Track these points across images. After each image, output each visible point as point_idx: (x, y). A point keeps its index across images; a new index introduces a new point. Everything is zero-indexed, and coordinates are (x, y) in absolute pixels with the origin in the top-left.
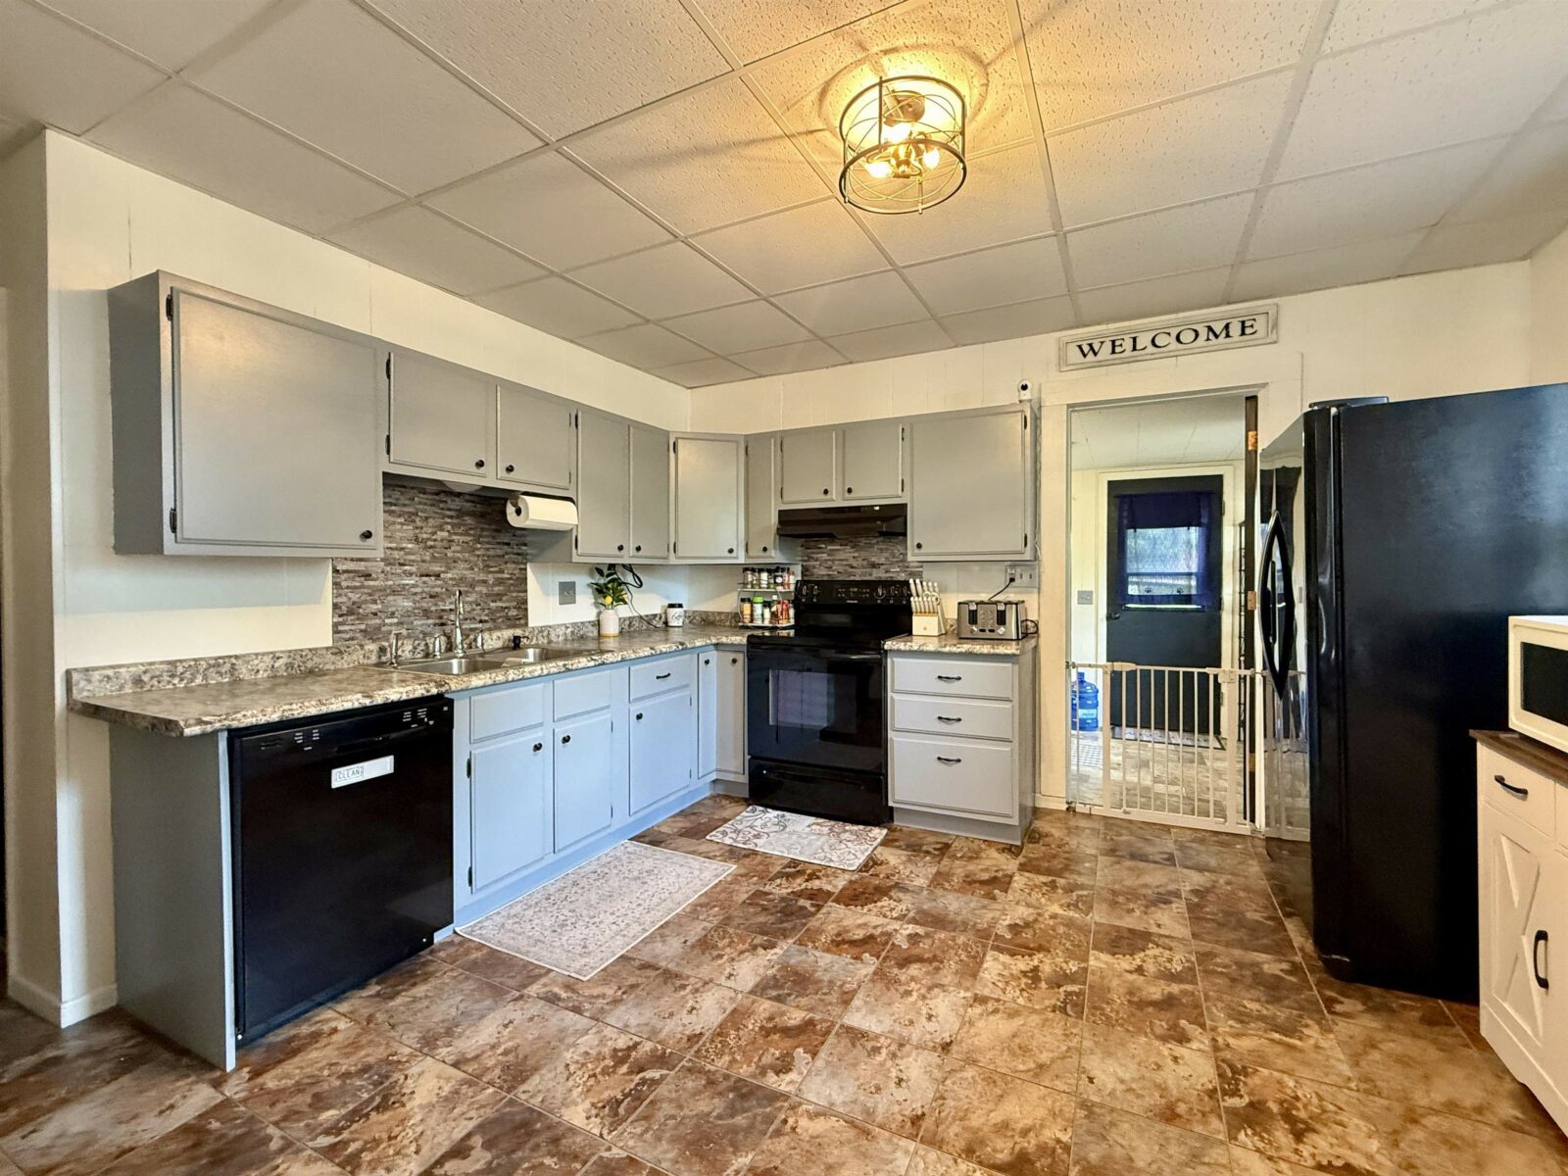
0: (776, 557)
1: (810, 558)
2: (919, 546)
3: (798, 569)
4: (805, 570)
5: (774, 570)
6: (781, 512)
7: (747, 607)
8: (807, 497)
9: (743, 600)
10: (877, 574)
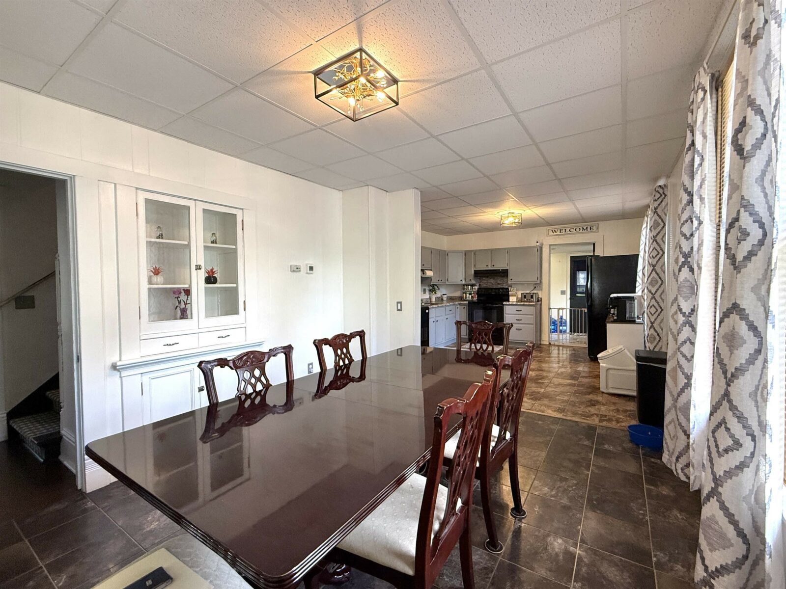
0: (473, 282)
1: (481, 282)
2: (511, 279)
3: (478, 285)
4: (480, 285)
5: (472, 285)
6: (475, 271)
7: (464, 295)
8: (482, 267)
9: (464, 293)
10: (499, 286)
